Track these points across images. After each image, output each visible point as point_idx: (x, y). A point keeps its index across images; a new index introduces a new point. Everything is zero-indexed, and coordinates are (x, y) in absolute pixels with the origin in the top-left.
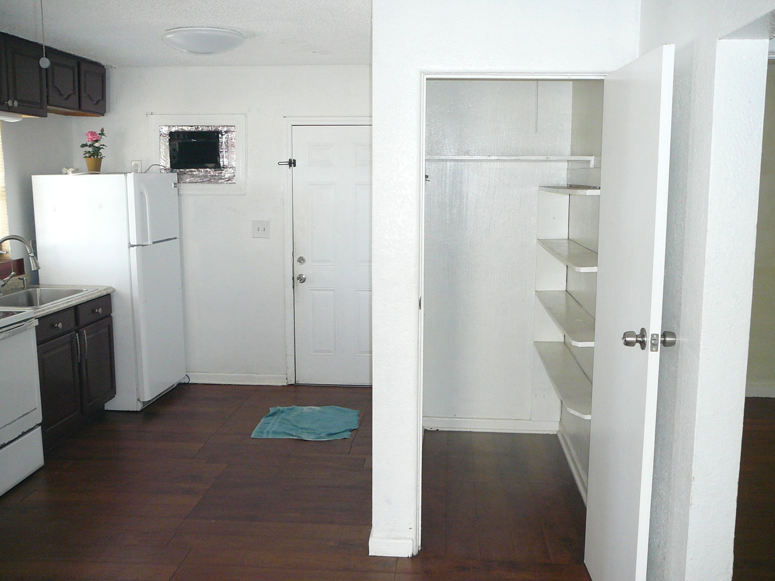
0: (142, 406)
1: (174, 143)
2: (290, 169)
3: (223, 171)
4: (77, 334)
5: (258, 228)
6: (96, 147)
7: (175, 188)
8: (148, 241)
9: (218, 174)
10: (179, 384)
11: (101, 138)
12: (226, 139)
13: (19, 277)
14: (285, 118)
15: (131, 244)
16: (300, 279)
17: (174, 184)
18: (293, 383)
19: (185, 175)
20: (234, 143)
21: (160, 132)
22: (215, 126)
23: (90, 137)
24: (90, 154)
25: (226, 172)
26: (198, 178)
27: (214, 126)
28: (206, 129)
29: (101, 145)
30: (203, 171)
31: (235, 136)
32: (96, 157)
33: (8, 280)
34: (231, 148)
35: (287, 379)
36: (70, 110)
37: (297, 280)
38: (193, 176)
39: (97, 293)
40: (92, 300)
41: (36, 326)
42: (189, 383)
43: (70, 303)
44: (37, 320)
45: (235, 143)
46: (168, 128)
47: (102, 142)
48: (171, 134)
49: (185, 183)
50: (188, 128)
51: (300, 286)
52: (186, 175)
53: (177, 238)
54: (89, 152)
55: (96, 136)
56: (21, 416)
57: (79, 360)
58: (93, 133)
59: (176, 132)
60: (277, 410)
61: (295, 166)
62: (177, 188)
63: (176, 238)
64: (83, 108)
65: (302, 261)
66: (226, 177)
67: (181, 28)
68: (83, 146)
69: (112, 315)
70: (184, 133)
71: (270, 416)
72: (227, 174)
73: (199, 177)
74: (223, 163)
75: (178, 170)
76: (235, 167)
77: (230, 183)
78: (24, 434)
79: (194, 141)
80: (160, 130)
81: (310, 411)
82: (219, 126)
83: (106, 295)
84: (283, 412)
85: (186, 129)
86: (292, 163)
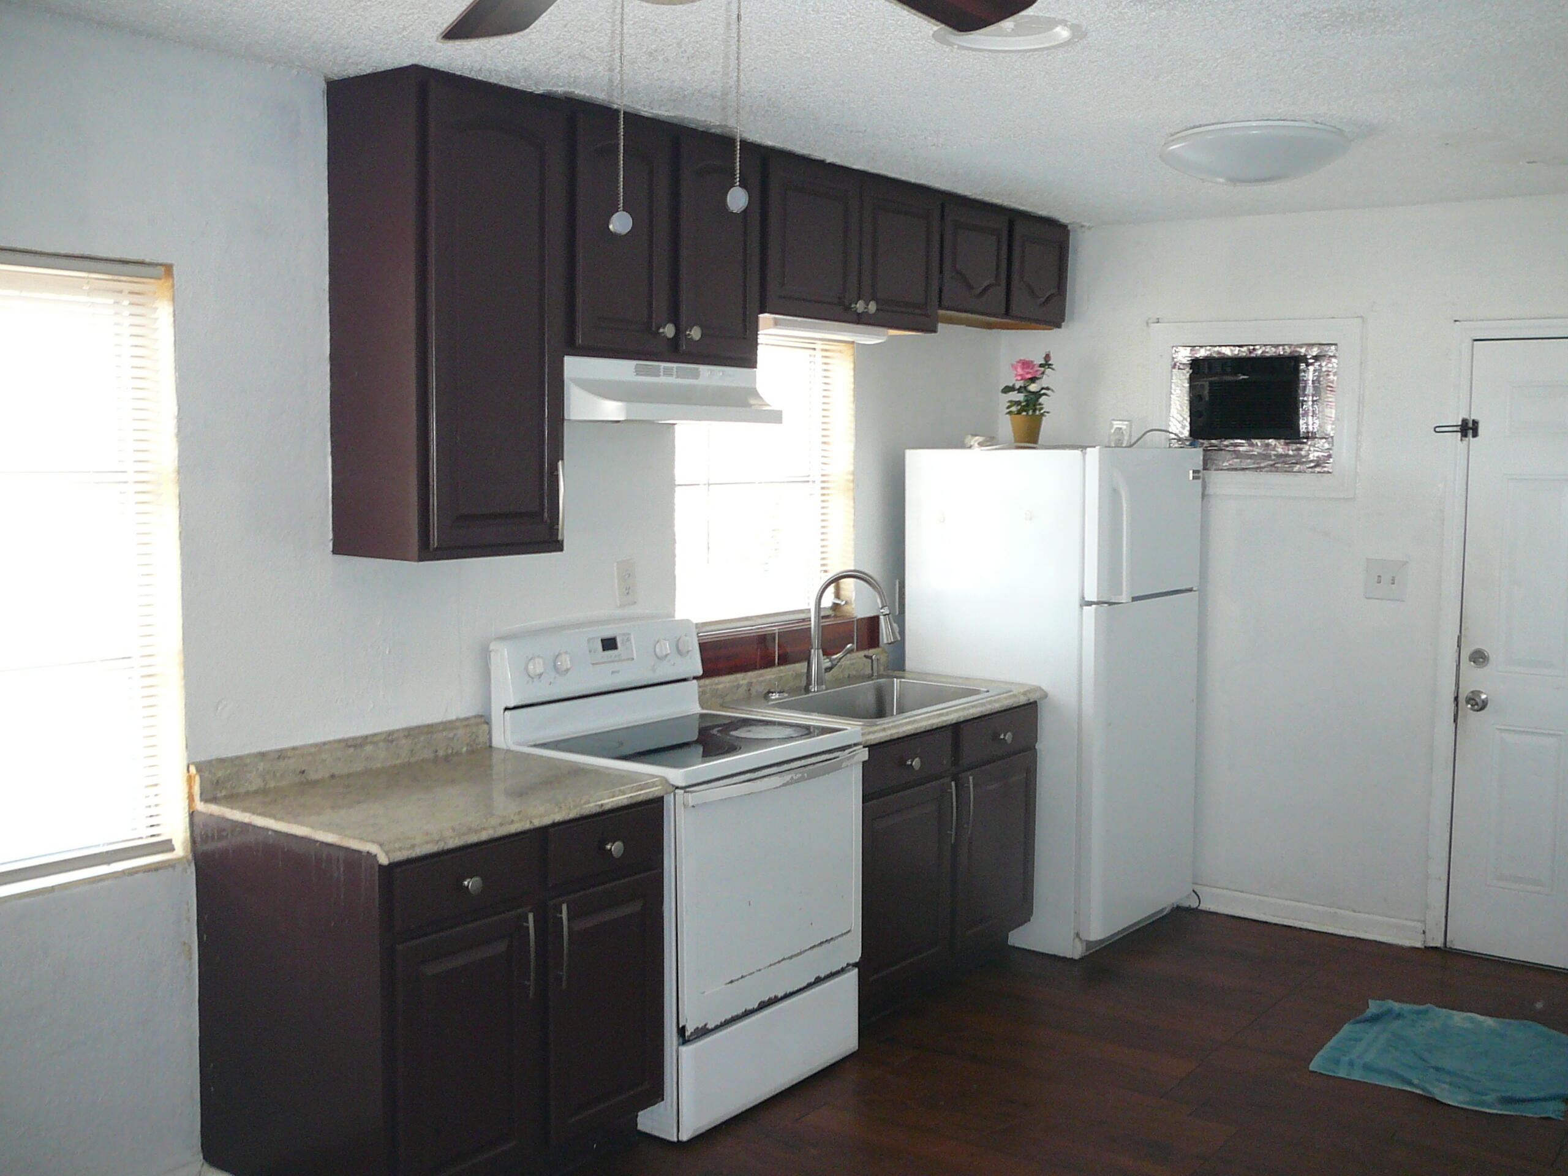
0: (1084, 949)
1: (1199, 383)
2: (1464, 442)
3: (1304, 446)
4: (953, 783)
5: (1379, 576)
6: (1033, 393)
7: (1196, 481)
8: (1121, 594)
9: (1292, 450)
10: (1178, 907)
11: (1043, 373)
12: (1317, 374)
13: (866, 652)
14: (1457, 323)
15: (1086, 599)
16: (1472, 702)
17: (1194, 472)
18: (1439, 943)
19: (1220, 452)
20: (1332, 382)
21: (1173, 358)
22: (1292, 345)
23: (1020, 371)
24: (1019, 407)
25: (1312, 449)
26: (1249, 461)
27: (1290, 346)
28: (1271, 352)
29: (1043, 389)
30: (1259, 444)
31: (1336, 366)
32: (1030, 413)
33: (840, 659)
34: (1327, 393)
35: (1424, 932)
36: (988, 318)
37: (1465, 703)
38: (1238, 455)
39: (1006, 698)
40: (992, 714)
41: (864, 762)
42: (1199, 908)
43: (944, 718)
44: (867, 749)
45: (1335, 383)
46: (1191, 350)
47: (1044, 382)
48: (1196, 365)
49: (1221, 470)
50: (1231, 350)
51: (1471, 719)
52: (1223, 452)
53: (1194, 589)
54: (1018, 403)
55: (1032, 368)
56: (817, 944)
57: (953, 838)
58: (1026, 364)
59: (1208, 360)
60: (1385, 1009)
61: (1475, 435)
62: (1200, 481)
63: (1190, 590)
64: (1014, 311)
65: (1481, 660)
66: (1311, 457)
67: (1200, 126)
68: (1007, 389)
69: (1037, 746)
70: (1224, 361)
71: (1366, 1020)
72: (1313, 451)
73: (1251, 457)
74: (1307, 428)
75: (1206, 443)
76: (1332, 437)
77: (1319, 472)
78: (819, 981)
79: (1243, 379)
80: (1174, 356)
81: (1468, 1025)
82: (1301, 346)
83: (1027, 704)
84: (1399, 1016)
85: (1227, 351)
86: (1469, 429)
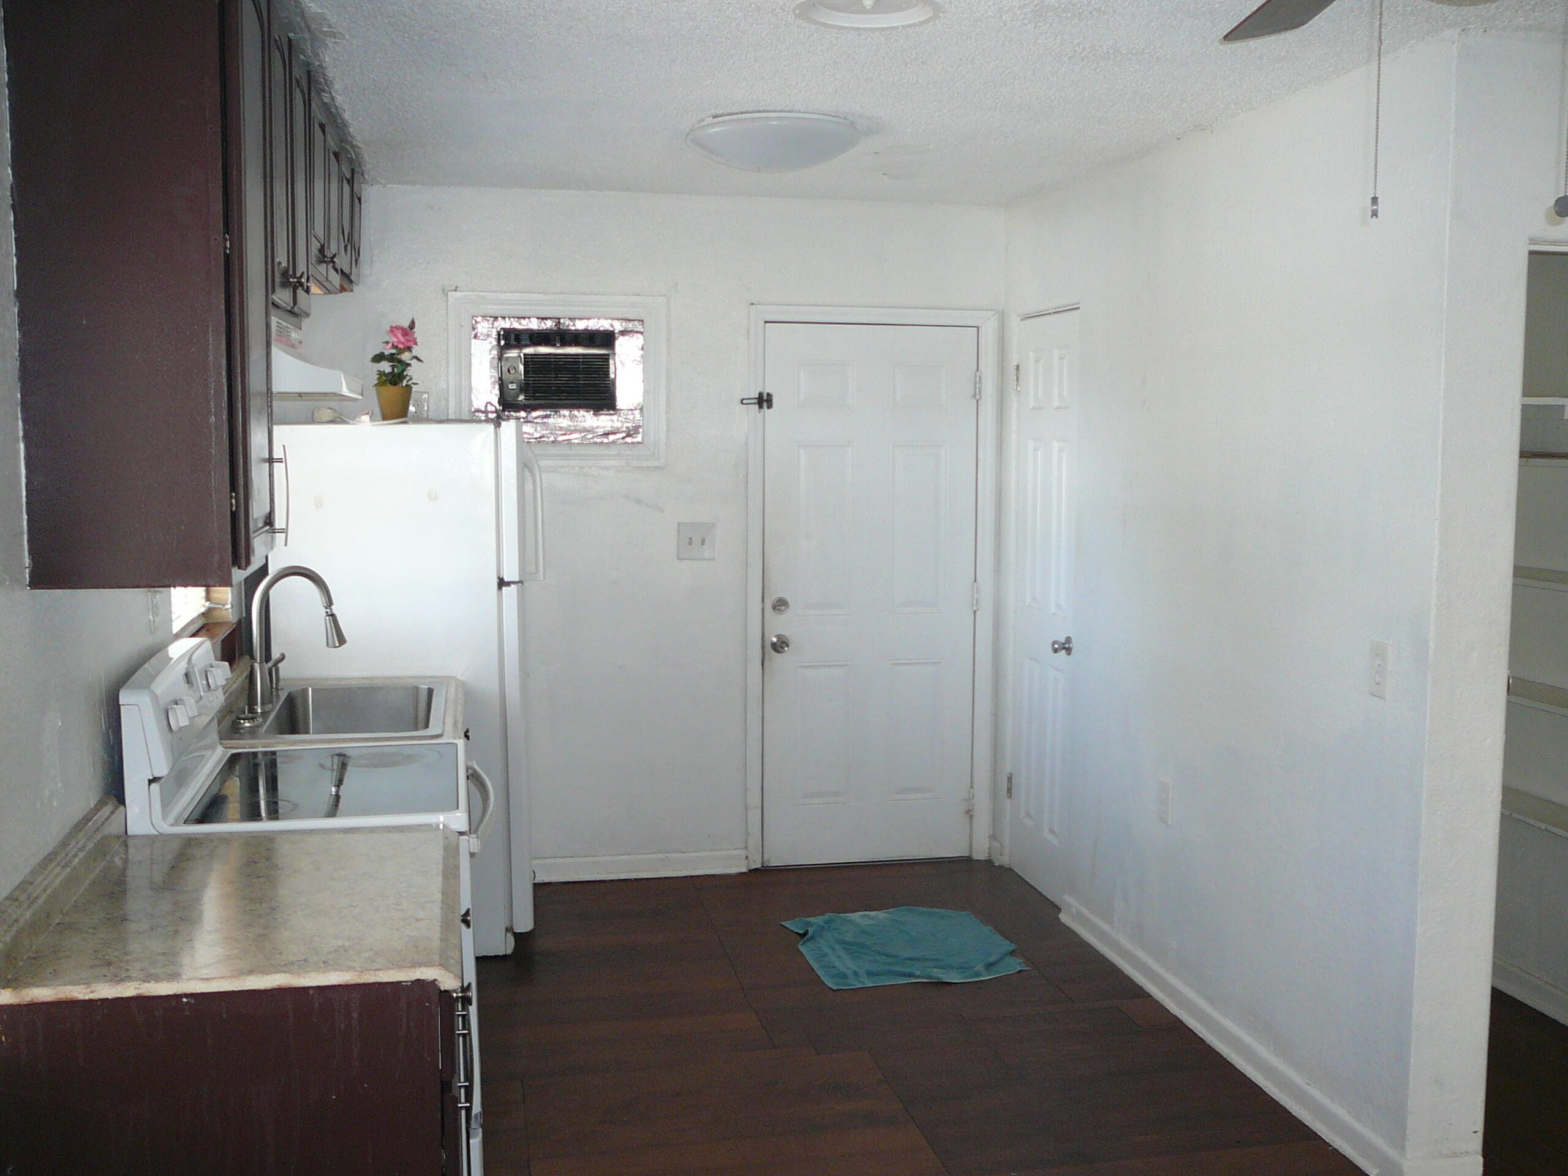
0: (515, 942)
1: (512, 355)
2: (761, 414)
5: (691, 539)
6: (403, 362)
14: (751, 306)
15: (505, 580)
16: (778, 645)
18: (759, 866)
19: (530, 425)
21: (474, 329)
24: (386, 379)
26: (559, 432)
29: (412, 358)
32: (399, 385)
35: (747, 857)
37: (770, 646)
38: (547, 426)
46: (493, 321)
51: (776, 661)
54: (385, 374)
59: (513, 331)
61: (770, 406)
65: (783, 607)
68: (378, 358)
73: (560, 429)
75: (514, 415)
77: (630, 443)
80: (475, 326)
82: (607, 320)
86: (764, 401)
